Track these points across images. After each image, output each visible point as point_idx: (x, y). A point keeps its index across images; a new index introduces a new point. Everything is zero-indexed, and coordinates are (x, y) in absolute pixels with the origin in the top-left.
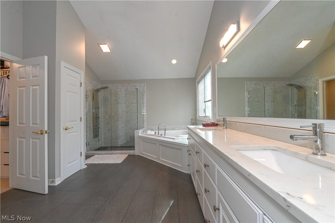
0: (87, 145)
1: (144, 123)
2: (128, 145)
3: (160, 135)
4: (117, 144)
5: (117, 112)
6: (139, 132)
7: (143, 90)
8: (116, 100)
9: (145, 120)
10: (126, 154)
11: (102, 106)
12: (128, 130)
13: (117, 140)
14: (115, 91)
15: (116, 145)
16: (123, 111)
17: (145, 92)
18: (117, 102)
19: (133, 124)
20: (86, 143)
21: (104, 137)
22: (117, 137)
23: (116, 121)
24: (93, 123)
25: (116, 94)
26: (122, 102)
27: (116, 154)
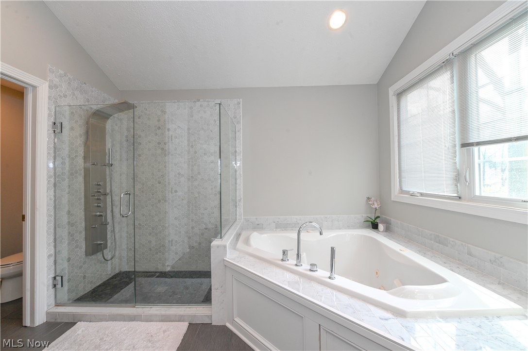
0: (55, 286)
1: (236, 207)
2: (193, 268)
3: (304, 267)
4: (164, 265)
5: (163, 176)
6: (225, 247)
7: (235, 117)
8: (159, 143)
9: (240, 200)
10: (181, 319)
11: (121, 160)
12: (193, 228)
13: (163, 254)
14: (159, 121)
15: (161, 268)
16: (179, 174)
17: (238, 123)
18: (163, 149)
19: (206, 209)
20: (55, 278)
21: (127, 244)
22: (163, 246)
23: (159, 201)
24: (85, 210)
25: (159, 128)
26: (176, 149)
27: (149, 319)
